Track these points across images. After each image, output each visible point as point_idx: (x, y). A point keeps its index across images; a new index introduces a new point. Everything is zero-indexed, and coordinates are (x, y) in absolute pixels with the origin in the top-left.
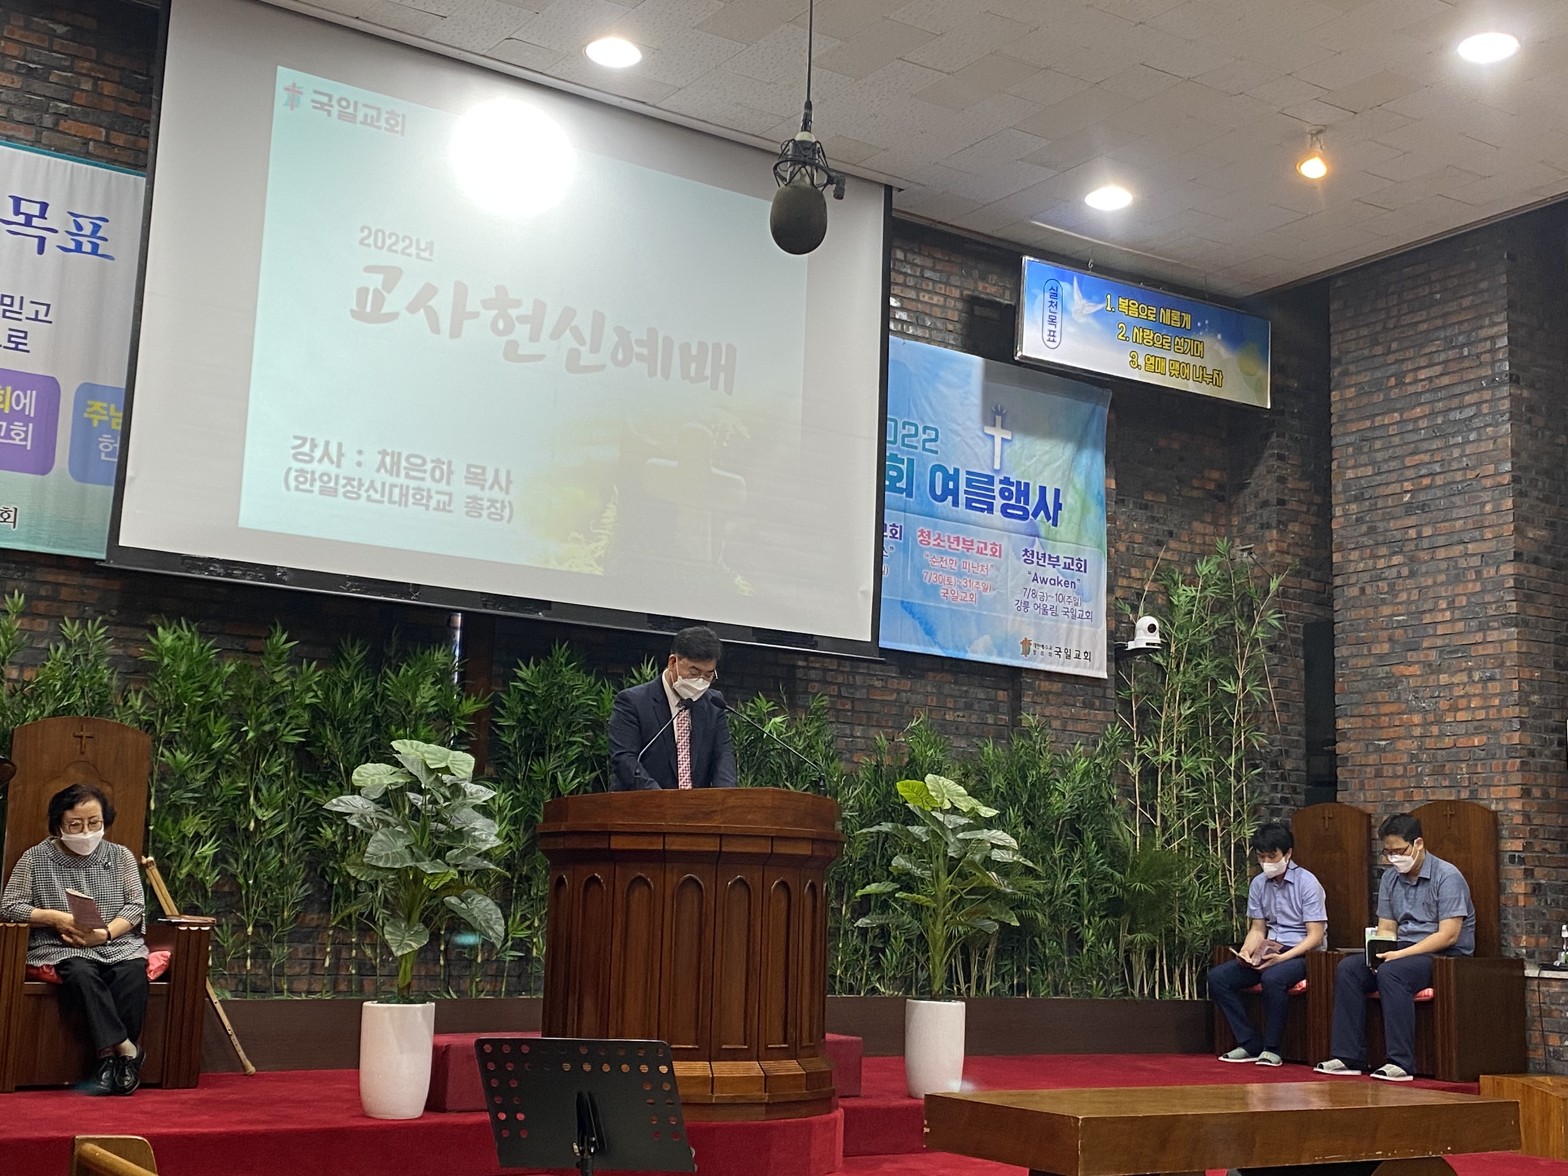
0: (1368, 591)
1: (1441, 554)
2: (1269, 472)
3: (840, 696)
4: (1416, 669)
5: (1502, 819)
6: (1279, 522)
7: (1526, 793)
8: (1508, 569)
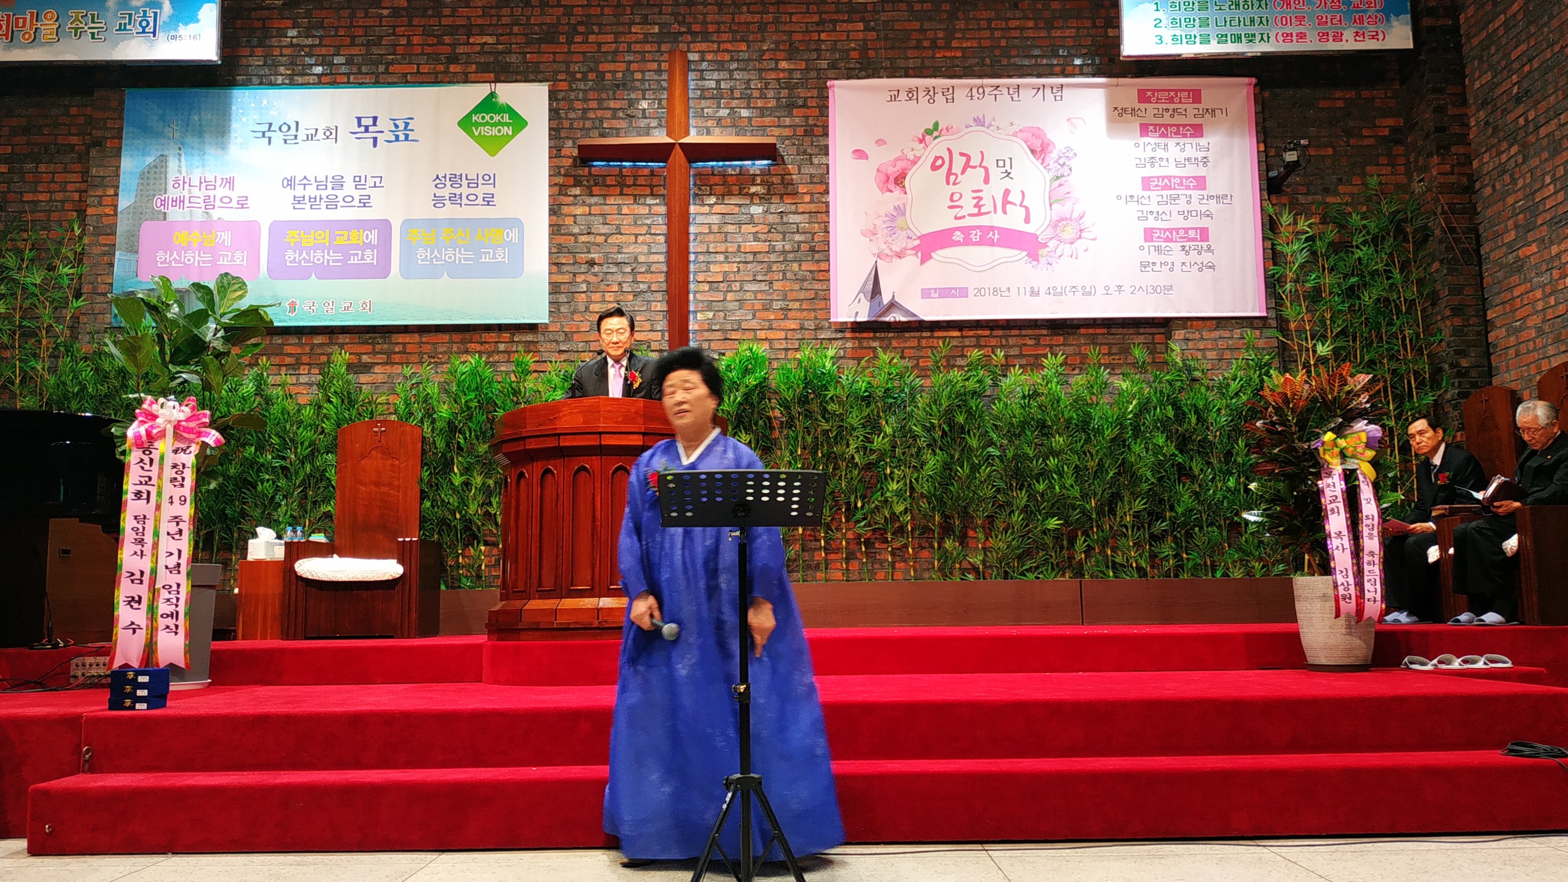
4: (1534, 248)
6: (1439, 148)
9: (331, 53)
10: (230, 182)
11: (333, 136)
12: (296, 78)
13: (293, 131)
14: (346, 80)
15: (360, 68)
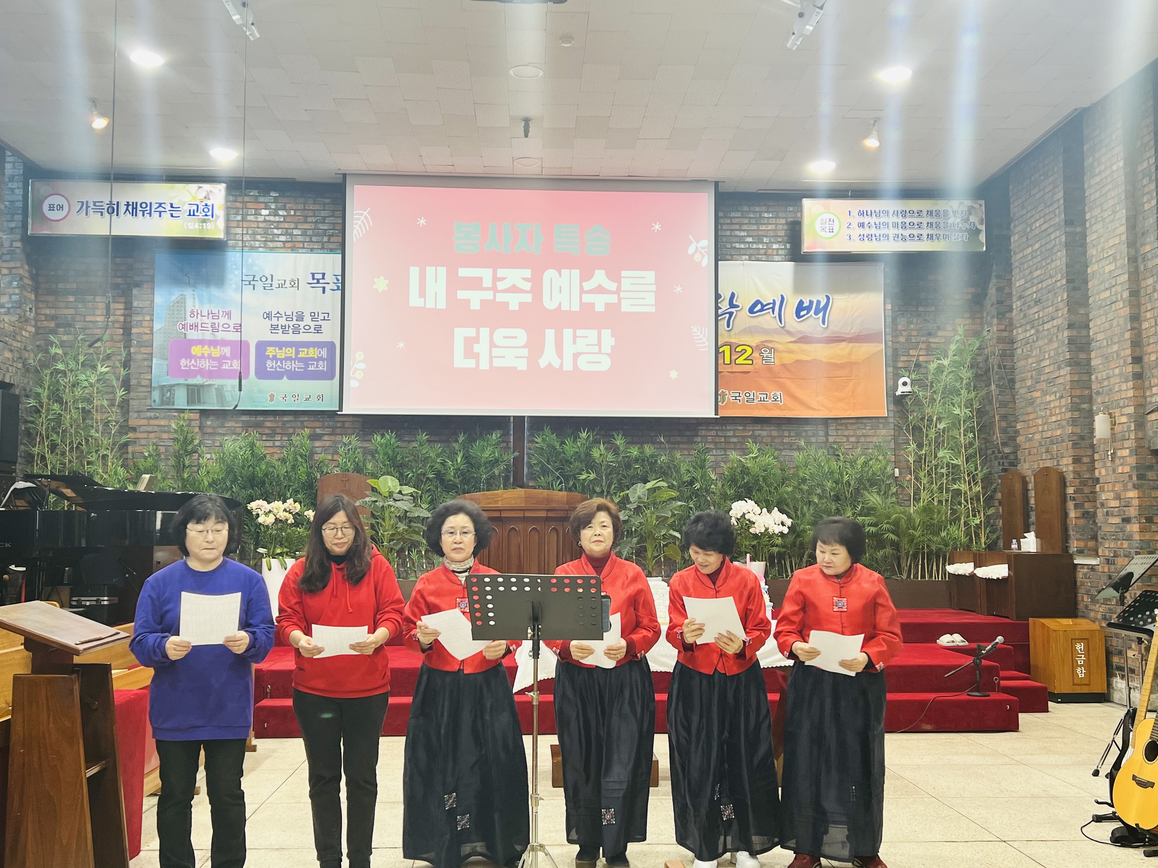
0: (1024, 351)
1: (1046, 327)
2: (994, 286)
3: (717, 436)
4: (1037, 394)
5: (1067, 476)
6: (998, 314)
7: (1077, 460)
8: (1066, 334)
9: (292, 227)
10: (229, 314)
11: (296, 285)
12: (268, 243)
13: (269, 281)
14: (301, 246)
15: (311, 239)
